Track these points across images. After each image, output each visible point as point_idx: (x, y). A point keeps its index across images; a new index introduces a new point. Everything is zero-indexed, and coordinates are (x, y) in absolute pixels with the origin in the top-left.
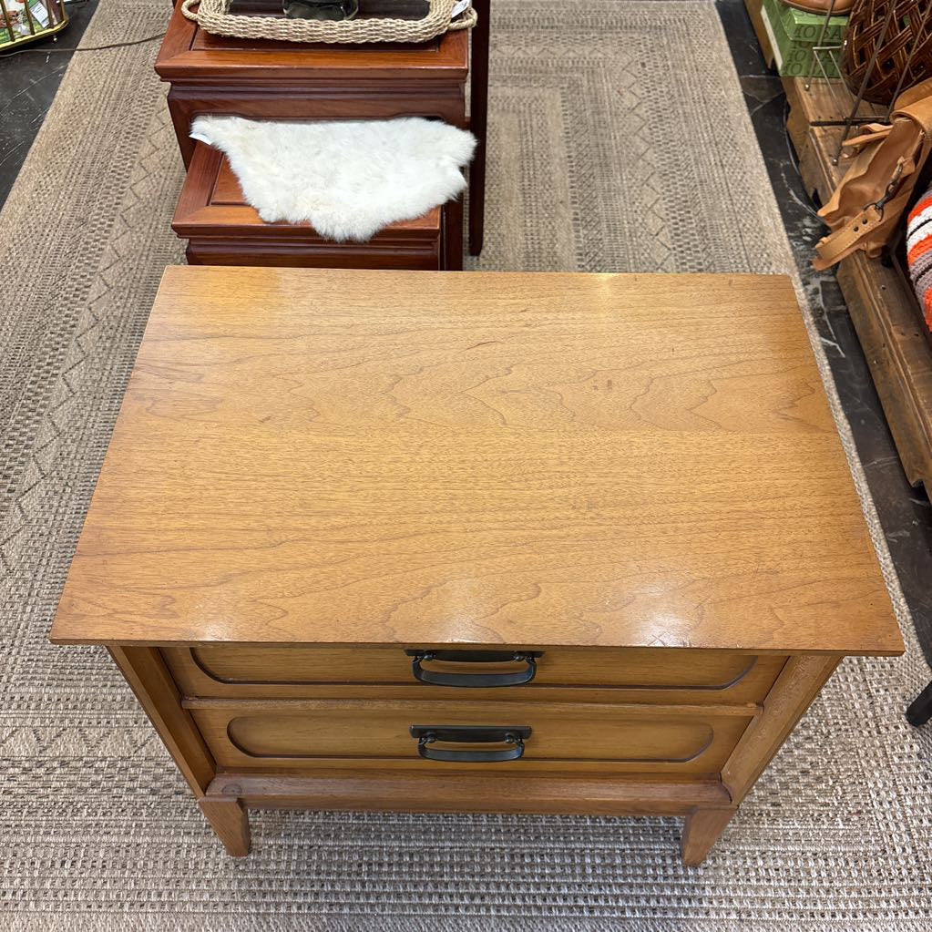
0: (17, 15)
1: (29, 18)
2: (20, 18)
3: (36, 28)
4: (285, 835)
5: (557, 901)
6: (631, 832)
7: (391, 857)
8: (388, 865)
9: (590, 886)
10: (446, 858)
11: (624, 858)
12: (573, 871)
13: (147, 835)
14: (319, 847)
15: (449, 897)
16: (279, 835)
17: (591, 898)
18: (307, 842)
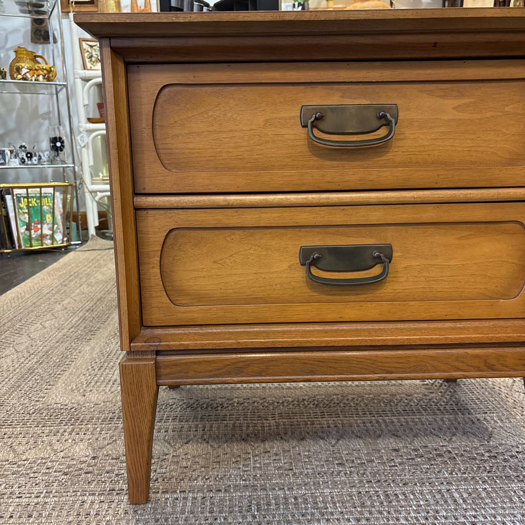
1: (52, 237)
2: (48, 237)
3: (55, 243)
4: (180, 492)
5: (439, 520)
6: (487, 478)
7: (277, 500)
8: (276, 504)
9: (466, 510)
10: (328, 498)
11: (488, 493)
12: (446, 502)
13: (56, 497)
14: (211, 498)
15: (336, 521)
16: (175, 492)
17: (470, 516)
18: (200, 495)
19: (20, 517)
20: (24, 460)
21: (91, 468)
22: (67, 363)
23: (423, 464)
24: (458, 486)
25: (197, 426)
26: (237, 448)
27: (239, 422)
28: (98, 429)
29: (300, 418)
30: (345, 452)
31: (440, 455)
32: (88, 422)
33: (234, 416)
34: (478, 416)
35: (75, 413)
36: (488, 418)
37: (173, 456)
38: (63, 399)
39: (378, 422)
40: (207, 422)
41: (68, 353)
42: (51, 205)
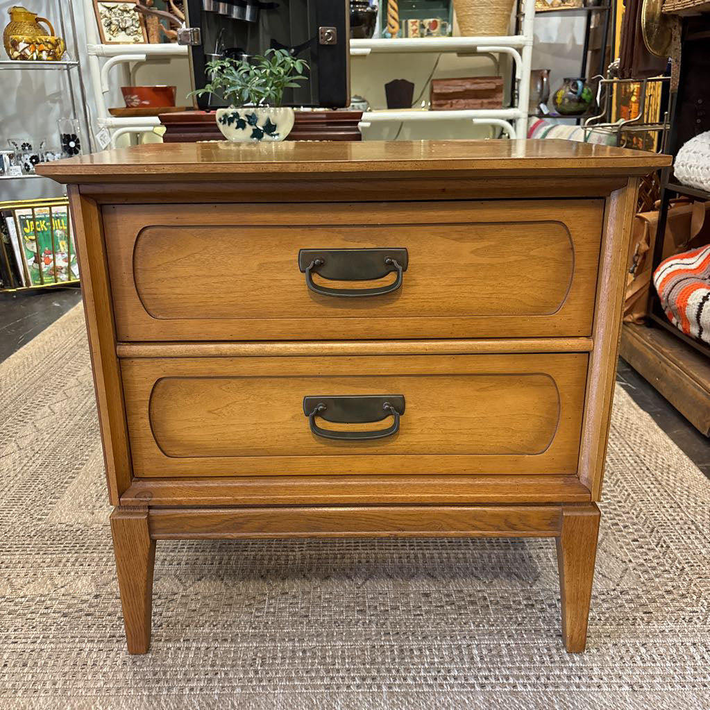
0: (62, 269)
1: (69, 271)
2: (63, 271)
3: (72, 278)
4: (184, 641)
5: (448, 681)
6: (514, 632)
7: (284, 653)
8: (282, 659)
9: (480, 669)
10: (338, 653)
11: (509, 650)
12: (462, 659)
13: (53, 643)
14: (216, 648)
15: (340, 679)
16: (179, 640)
17: (481, 678)
18: (204, 645)
19: (14, 666)
20: (22, 597)
21: (92, 609)
22: (77, 466)
23: (450, 614)
24: (480, 641)
25: (213, 558)
26: (252, 587)
27: (262, 553)
28: (105, 559)
29: (330, 550)
30: (370, 596)
31: (473, 603)
32: (94, 549)
33: (256, 546)
34: (531, 551)
35: (81, 537)
36: (542, 555)
37: (183, 596)
38: (69, 518)
39: (416, 557)
40: (225, 553)
41: (79, 453)
42: (66, 228)
